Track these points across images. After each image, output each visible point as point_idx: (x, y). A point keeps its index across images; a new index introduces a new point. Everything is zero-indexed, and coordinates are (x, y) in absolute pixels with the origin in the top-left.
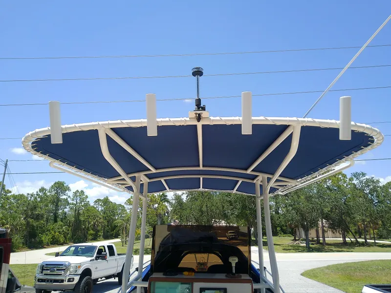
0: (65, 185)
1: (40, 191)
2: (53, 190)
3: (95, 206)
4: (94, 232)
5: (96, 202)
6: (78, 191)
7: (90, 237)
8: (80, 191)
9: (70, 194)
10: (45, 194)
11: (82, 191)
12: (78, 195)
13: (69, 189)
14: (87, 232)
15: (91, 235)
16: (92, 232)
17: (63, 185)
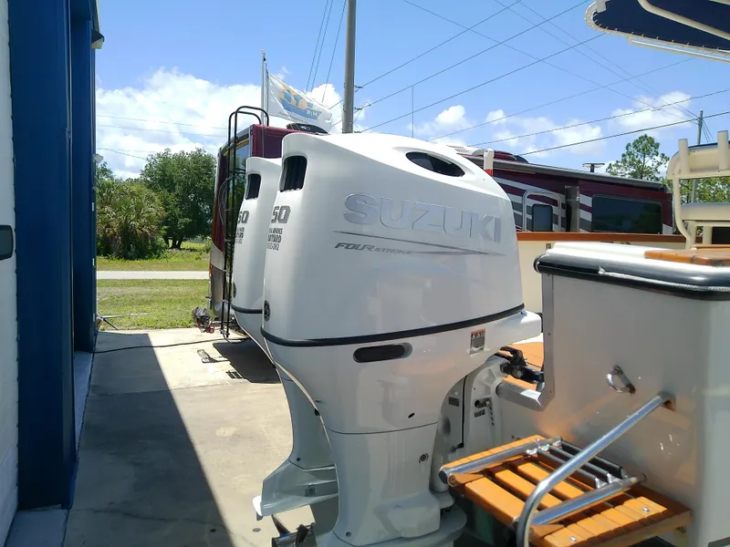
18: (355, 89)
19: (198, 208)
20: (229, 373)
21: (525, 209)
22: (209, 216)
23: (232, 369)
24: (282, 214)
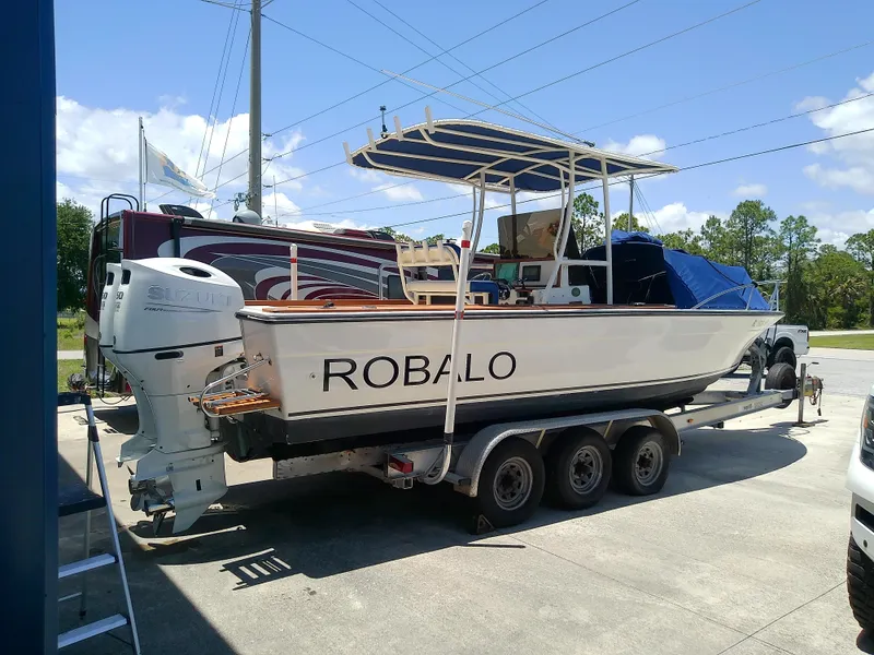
0: (762, 208)
1: (708, 225)
2: (738, 221)
3: (850, 252)
4: (844, 311)
5: (851, 241)
6: (791, 218)
7: (834, 321)
8: (796, 217)
9: (776, 226)
10: (719, 230)
11: (802, 218)
12: (793, 226)
13: (771, 216)
14: (825, 310)
15: (837, 315)
16: (839, 309)
17: (758, 208)
18: (263, 137)
19: (68, 273)
20: (106, 430)
21: (381, 279)
22: (82, 283)
23: (109, 427)
24: (120, 296)
